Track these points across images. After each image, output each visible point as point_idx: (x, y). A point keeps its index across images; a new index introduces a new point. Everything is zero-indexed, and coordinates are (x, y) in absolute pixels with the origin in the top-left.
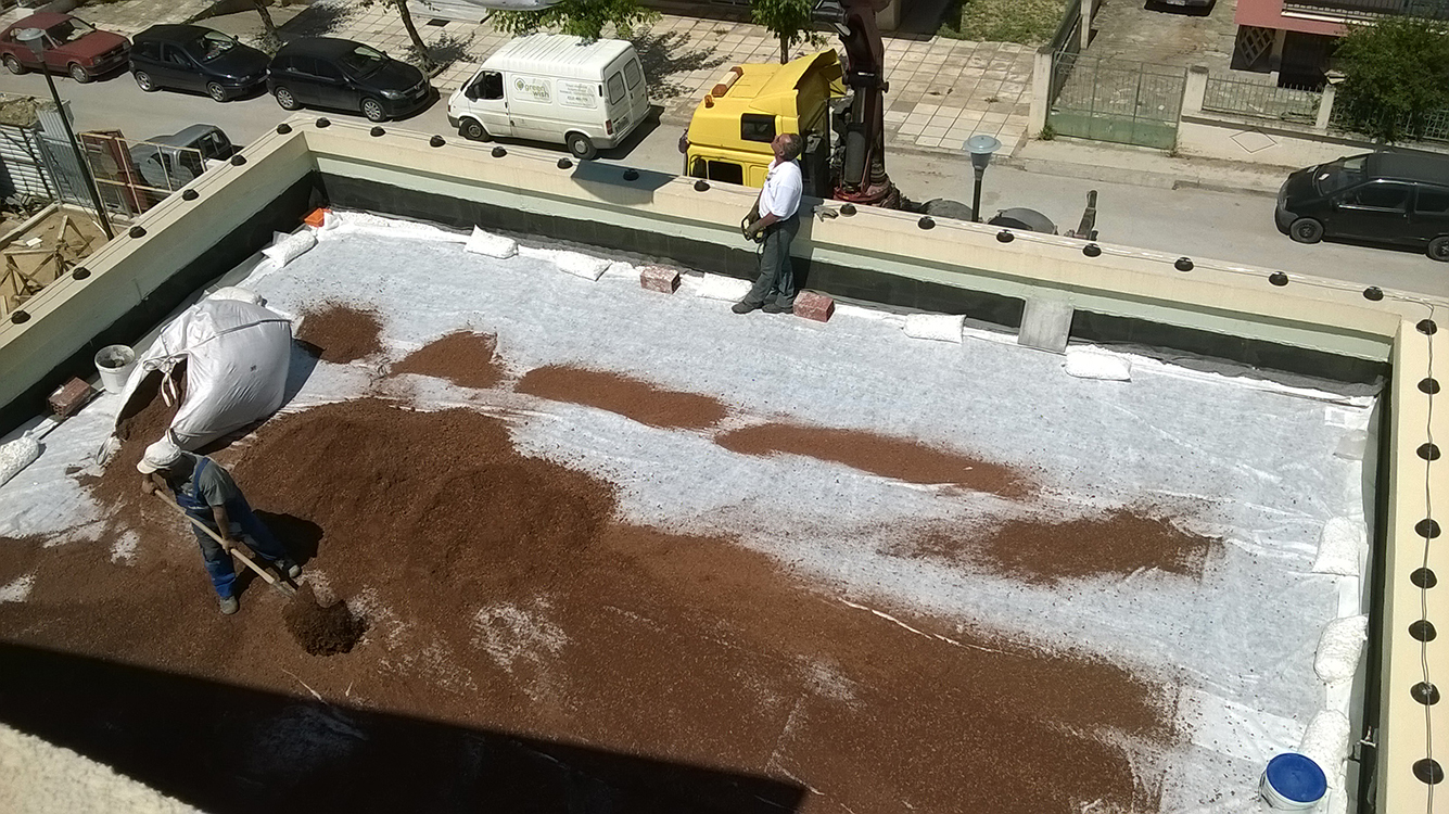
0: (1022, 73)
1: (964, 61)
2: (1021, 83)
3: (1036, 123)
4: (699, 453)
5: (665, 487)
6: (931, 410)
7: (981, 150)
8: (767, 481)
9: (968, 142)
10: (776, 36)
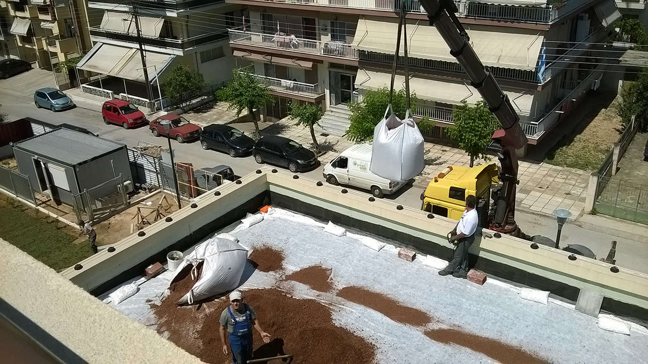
0: (583, 183)
1: (555, 175)
2: (582, 187)
3: (589, 206)
4: (416, 338)
5: (398, 351)
6: (530, 335)
7: (562, 216)
8: (447, 357)
9: (555, 211)
10: (469, 155)
